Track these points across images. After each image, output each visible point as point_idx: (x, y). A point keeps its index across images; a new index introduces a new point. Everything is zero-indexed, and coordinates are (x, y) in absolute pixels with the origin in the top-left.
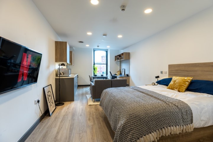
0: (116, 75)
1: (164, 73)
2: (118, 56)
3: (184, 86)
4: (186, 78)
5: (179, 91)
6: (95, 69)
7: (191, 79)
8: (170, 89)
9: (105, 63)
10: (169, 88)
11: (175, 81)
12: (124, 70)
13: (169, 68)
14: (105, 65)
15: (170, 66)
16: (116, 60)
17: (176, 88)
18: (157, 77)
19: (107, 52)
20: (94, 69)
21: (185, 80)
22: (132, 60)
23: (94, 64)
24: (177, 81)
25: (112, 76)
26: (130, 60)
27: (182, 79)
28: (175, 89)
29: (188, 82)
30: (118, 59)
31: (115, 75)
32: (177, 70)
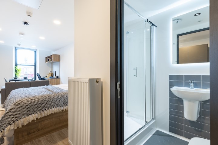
0: (47, 77)
2: (48, 57)
6: (18, 72)
9: (34, 64)
12: (55, 72)
14: (34, 67)
16: (46, 62)
19: (35, 52)
20: (16, 71)
23: (16, 65)
26: (60, 62)
30: (49, 60)
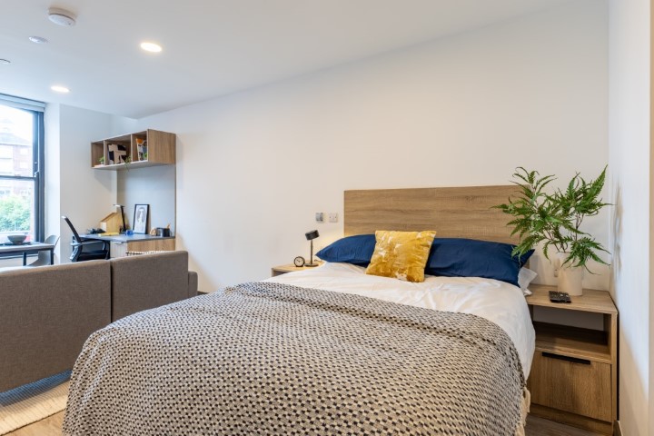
0: (101, 231)
1: (326, 218)
2: (110, 142)
3: (419, 261)
4: (419, 235)
5: (410, 279)
7: (433, 236)
8: (379, 275)
9: (27, 168)
10: (377, 273)
11: (391, 247)
13: (345, 203)
14: (31, 185)
15: (350, 196)
16: (95, 161)
17: (401, 271)
18: (313, 235)
19: (40, 115)
21: (419, 239)
22: (187, 168)
24: (397, 246)
25: (79, 240)
26: (178, 165)
27: (412, 238)
28: (397, 274)
29: (428, 246)
30: (111, 155)
31: (94, 232)
32: (374, 209)
